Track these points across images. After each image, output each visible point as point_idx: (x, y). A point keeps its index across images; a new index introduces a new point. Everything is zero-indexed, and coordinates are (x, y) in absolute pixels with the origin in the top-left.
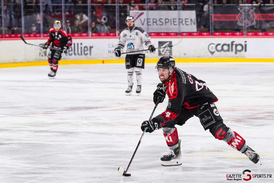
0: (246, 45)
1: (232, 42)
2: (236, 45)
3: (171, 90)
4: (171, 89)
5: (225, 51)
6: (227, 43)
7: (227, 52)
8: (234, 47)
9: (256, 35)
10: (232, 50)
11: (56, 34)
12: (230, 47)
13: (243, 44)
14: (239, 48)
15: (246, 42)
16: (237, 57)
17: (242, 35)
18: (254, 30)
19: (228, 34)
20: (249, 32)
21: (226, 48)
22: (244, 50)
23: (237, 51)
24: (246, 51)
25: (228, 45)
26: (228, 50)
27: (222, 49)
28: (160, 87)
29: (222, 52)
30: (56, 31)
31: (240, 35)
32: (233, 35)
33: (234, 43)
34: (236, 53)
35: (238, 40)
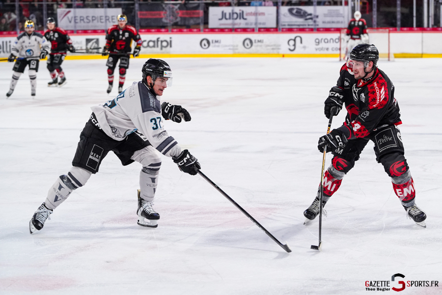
0: (171, 41)
1: (158, 39)
2: (162, 42)
3: (380, 97)
4: (380, 95)
5: (151, 47)
6: (153, 39)
7: (153, 49)
8: (159, 43)
9: (181, 31)
10: (158, 46)
11: (121, 32)
12: (156, 43)
13: (169, 40)
14: (165, 44)
15: (171, 38)
16: (163, 53)
17: (167, 31)
18: (178, 27)
19: (153, 30)
20: (174, 29)
21: (151, 44)
22: (169, 46)
23: (162, 47)
24: (171, 46)
25: (154, 42)
26: (154, 46)
27: (148, 46)
28: (335, 93)
29: (148, 49)
30: (120, 29)
31: (165, 32)
32: (159, 31)
33: (160, 40)
34: (161, 49)
35: (164, 36)
